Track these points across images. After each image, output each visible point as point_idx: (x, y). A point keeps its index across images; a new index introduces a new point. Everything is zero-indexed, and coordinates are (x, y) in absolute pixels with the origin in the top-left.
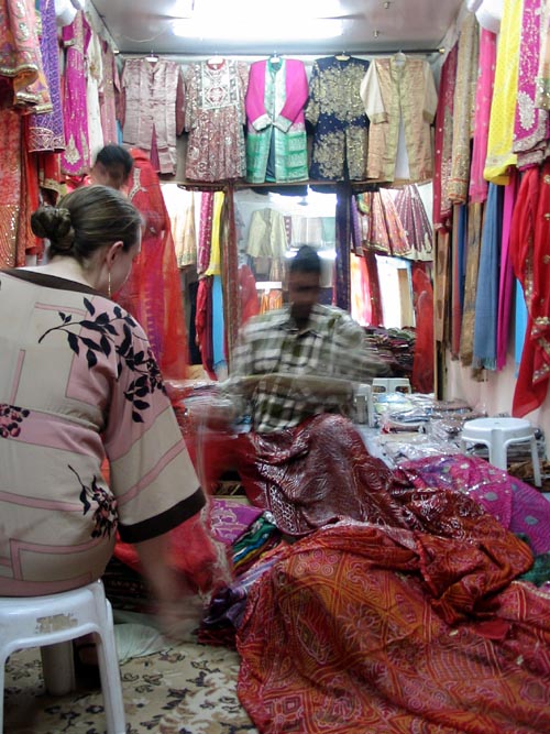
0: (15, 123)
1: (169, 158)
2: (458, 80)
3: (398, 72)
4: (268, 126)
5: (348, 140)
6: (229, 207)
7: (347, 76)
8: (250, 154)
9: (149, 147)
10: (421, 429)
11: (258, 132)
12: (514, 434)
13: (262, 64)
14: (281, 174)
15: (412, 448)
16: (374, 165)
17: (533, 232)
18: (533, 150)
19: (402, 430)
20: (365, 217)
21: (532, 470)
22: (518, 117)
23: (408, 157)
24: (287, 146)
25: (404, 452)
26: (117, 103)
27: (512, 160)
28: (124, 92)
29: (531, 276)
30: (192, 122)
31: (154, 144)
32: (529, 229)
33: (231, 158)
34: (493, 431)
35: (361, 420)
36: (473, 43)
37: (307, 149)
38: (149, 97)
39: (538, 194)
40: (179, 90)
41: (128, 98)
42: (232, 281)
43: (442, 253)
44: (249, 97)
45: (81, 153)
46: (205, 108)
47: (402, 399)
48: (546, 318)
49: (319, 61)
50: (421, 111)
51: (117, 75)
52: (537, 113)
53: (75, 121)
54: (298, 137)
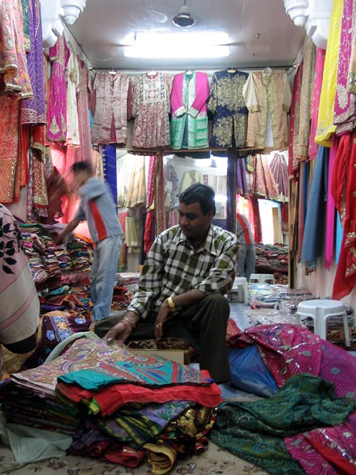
0: (16, 107)
1: (122, 134)
2: (303, 83)
3: (267, 80)
4: (184, 114)
5: (235, 122)
6: (160, 164)
7: (234, 83)
8: (173, 131)
9: (110, 127)
10: (275, 307)
11: (178, 117)
12: (332, 311)
13: (181, 75)
14: (191, 144)
15: (265, 319)
16: (251, 138)
17: (346, 176)
18: (346, 122)
19: (263, 307)
20: (251, 175)
21: (344, 335)
22: (337, 101)
23: (272, 134)
24: (196, 126)
25: (260, 321)
26: (89, 99)
27: (332, 129)
28: (95, 93)
29: (344, 205)
30: (137, 111)
31: (113, 125)
32: (343, 174)
33: (161, 133)
34: (317, 309)
35: (240, 301)
36: (312, 58)
37: (208, 128)
38: (111, 96)
39: (351, 150)
40: (129, 92)
41: (97, 96)
43: (294, 194)
44: (172, 96)
45: (60, 127)
46: (145, 102)
47: (268, 288)
48: (354, 233)
49: (216, 73)
50: (281, 104)
51: (90, 82)
52: (349, 97)
53: (57, 107)
54: (202, 120)
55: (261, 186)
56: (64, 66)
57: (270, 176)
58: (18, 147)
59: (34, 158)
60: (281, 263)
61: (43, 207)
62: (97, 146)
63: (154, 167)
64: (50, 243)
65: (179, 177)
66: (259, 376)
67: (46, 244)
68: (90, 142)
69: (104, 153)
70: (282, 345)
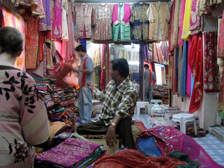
0: (37, 22)
1: (89, 33)
2: (175, 9)
3: (158, 7)
4: (119, 24)
5: (143, 28)
6: (107, 48)
7: (143, 9)
8: (113, 32)
9: (83, 30)
10: (162, 116)
11: (115, 25)
12: (188, 119)
13: (117, 5)
14: (122, 38)
15: (158, 122)
16: (150, 35)
17: (195, 55)
18: (195, 29)
19: (157, 116)
20: (151, 52)
21: (194, 130)
22: (191, 19)
23: (161, 33)
24: (124, 30)
25: (155, 123)
26: (73, 17)
27: (190, 33)
29: (194, 69)
30: (96, 22)
31: (84, 29)
32: (194, 54)
33: (108, 33)
34: (182, 118)
35: (146, 113)
37: (130, 31)
38: (83, 15)
39: (197, 43)
40: (92, 13)
41: (77, 15)
42: (108, 71)
43: (171, 62)
44: (113, 15)
45: (59, 31)
46: (100, 18)
47: (159, 106)
48: (199, 82)
49: (134, 4)
50: (165, 19)
51: (73, 9)
52: (197, 17)
53: (57, 22)
54: (127, 27)
55: (156, 57)
56: (60, 1)
57: (160, 52)
58: (39, 42)
59: (47, 47)
60: (165, 94)
61: (52, 70)
62: (77, 40)
63: (105, 49)
64: (55, 87)
65: (117, 53)
66: (154, 151)
67: (53, 88)
68: (74, 38)
69: (80, 43)
70: (165, 137)
